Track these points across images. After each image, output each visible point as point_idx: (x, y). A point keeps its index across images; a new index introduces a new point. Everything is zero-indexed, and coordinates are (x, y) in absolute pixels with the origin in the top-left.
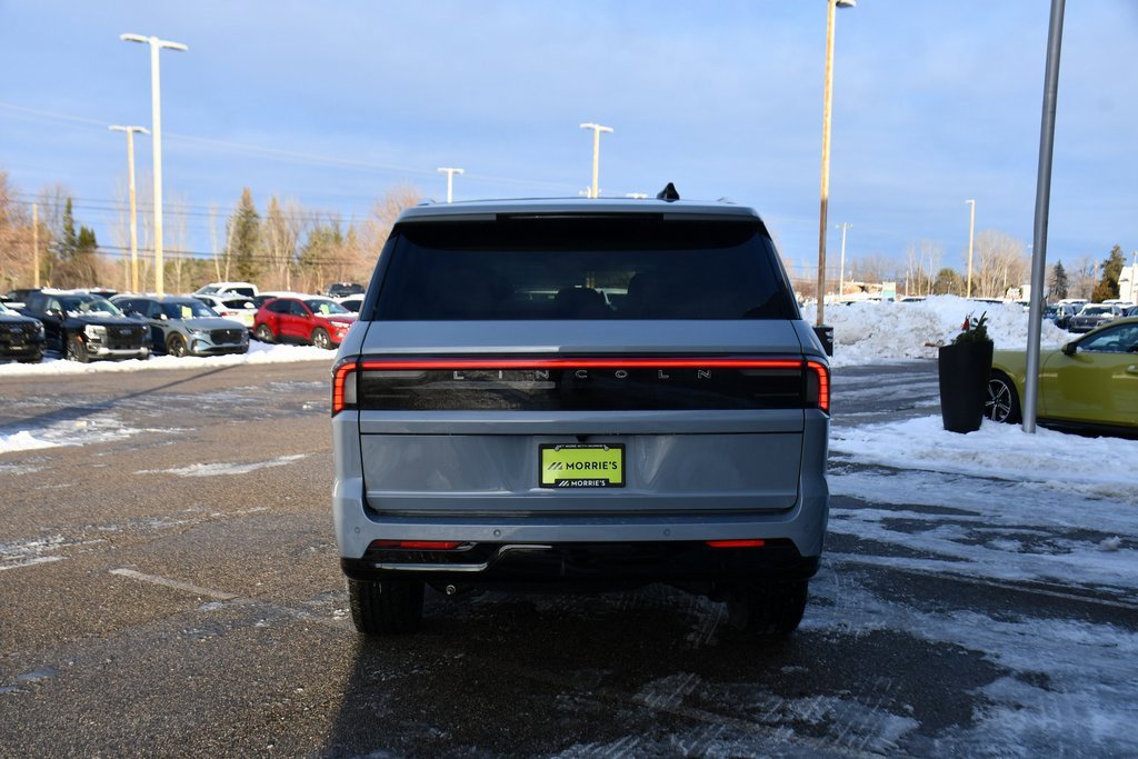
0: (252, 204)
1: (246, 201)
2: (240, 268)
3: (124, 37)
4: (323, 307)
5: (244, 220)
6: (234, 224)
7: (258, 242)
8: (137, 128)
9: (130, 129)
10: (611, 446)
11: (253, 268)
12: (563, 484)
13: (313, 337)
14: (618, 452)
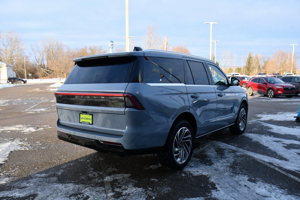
0: (251, 55)
1: (250, 55)
2: (248, 70)
3: (205, 23)
4: (246, 79)
5: (249, 59)
6: (247, 60)
7: (252, 64)
8: (217, 41)
9: (215, 41)
10: (90, 115)
11: (251, 70)
12: (83, 123)
13: (242, 85)
14: (91, 116)
